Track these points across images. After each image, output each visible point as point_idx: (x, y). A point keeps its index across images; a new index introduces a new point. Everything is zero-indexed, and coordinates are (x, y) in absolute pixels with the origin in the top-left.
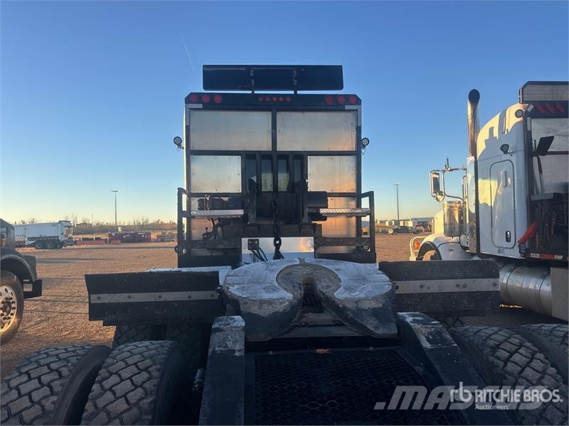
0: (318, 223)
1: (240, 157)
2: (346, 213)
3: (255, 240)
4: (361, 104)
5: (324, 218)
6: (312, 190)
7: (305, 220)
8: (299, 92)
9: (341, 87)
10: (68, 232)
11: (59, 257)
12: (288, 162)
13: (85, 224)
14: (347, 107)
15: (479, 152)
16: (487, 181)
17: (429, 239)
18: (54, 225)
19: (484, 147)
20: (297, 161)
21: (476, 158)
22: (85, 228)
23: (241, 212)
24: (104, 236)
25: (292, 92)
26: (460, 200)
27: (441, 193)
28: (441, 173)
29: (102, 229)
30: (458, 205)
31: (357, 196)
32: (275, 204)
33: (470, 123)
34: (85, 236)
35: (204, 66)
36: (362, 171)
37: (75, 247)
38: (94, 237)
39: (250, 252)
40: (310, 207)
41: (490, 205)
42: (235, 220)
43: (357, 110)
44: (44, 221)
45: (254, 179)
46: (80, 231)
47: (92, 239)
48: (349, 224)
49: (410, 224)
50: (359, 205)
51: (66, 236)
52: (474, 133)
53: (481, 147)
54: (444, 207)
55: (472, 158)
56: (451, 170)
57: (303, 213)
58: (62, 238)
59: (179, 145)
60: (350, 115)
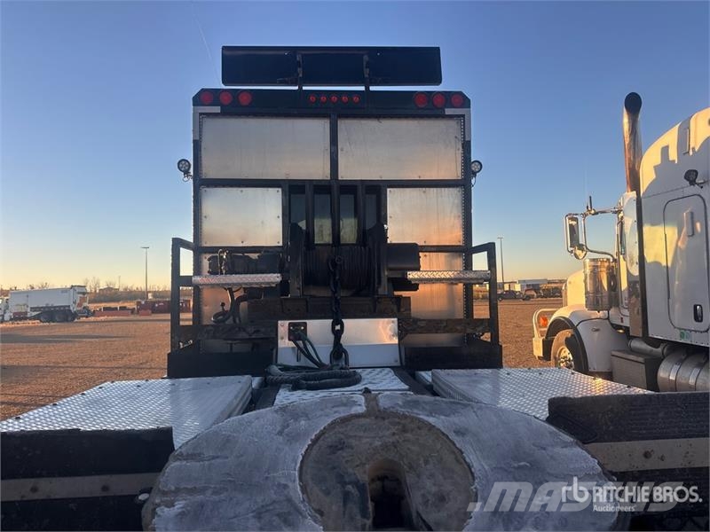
0: (405, 294)
1: (280, 190)
2: (448, 279)
3: (299, 324)
4: (469, 107)
5: (413, 286)
6: (394, 242)
7: (383, 289)
8: (372, 88)
9: (438, 81)
10: (83, 300)
11: (66, 333)
12: (355, 198)
13: (109, 289)
14: (448, 111)
15: (644, 186)
16: (659, 230)
17: (562, 313)
18: (64, 291)
19: (653, 176)
20: (370, 197)
21: (638, 194)
22: (110, 295)
23: (275, 278)
24: (131, 305)
25: (362, 88)
26: (609, 257)
27: (581, 247)
28: (580, 219)
29: (130, 295)
30: (606, 264)
31: (465, 251)
32: (335, 265)
33: (627, 143)
34: (108, 305)
35: (224, 48)
36: (472, 211)
37: (92, 319)
38: (118, 305)
39: (292, 344)
40: (390, 269)
41: (664, 264)
42: (267, 290)
43: (463, 116)
44: (58, 286)
45: (303, 224)
46: (102, 298)
47: (116, 308)
48: (451, 297)
49: (518, 288)
50: (468, 265)
51: (80, 305)
52: (634, 157)
53: (647, 176)
54: (585, 267)
55: (633, 194)
56: (596, 213)
57: (380, 277)
58: (74, 308)
59: (186, 173)
60: (453, 124)
